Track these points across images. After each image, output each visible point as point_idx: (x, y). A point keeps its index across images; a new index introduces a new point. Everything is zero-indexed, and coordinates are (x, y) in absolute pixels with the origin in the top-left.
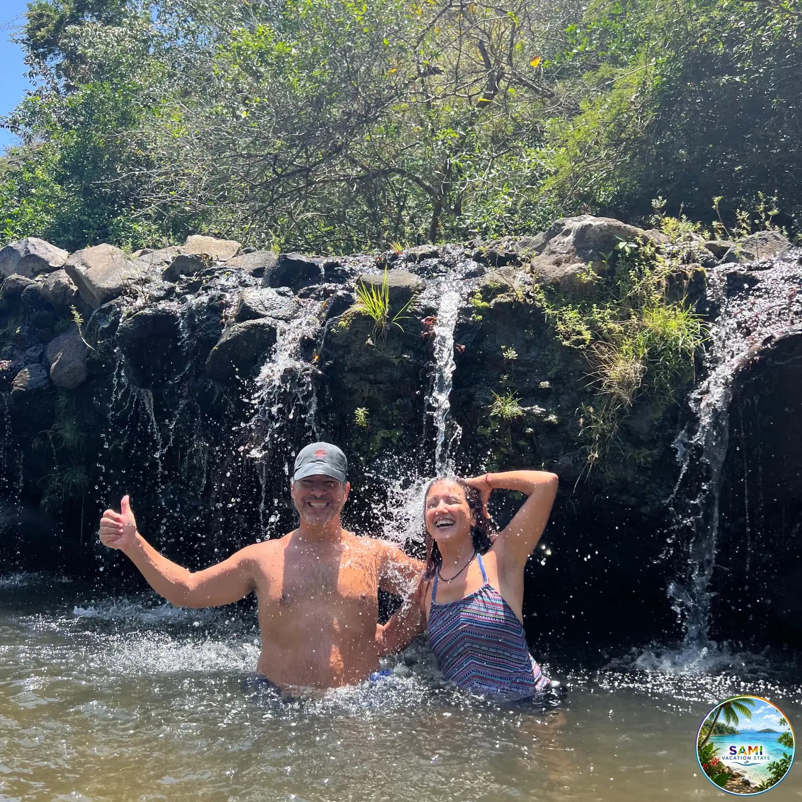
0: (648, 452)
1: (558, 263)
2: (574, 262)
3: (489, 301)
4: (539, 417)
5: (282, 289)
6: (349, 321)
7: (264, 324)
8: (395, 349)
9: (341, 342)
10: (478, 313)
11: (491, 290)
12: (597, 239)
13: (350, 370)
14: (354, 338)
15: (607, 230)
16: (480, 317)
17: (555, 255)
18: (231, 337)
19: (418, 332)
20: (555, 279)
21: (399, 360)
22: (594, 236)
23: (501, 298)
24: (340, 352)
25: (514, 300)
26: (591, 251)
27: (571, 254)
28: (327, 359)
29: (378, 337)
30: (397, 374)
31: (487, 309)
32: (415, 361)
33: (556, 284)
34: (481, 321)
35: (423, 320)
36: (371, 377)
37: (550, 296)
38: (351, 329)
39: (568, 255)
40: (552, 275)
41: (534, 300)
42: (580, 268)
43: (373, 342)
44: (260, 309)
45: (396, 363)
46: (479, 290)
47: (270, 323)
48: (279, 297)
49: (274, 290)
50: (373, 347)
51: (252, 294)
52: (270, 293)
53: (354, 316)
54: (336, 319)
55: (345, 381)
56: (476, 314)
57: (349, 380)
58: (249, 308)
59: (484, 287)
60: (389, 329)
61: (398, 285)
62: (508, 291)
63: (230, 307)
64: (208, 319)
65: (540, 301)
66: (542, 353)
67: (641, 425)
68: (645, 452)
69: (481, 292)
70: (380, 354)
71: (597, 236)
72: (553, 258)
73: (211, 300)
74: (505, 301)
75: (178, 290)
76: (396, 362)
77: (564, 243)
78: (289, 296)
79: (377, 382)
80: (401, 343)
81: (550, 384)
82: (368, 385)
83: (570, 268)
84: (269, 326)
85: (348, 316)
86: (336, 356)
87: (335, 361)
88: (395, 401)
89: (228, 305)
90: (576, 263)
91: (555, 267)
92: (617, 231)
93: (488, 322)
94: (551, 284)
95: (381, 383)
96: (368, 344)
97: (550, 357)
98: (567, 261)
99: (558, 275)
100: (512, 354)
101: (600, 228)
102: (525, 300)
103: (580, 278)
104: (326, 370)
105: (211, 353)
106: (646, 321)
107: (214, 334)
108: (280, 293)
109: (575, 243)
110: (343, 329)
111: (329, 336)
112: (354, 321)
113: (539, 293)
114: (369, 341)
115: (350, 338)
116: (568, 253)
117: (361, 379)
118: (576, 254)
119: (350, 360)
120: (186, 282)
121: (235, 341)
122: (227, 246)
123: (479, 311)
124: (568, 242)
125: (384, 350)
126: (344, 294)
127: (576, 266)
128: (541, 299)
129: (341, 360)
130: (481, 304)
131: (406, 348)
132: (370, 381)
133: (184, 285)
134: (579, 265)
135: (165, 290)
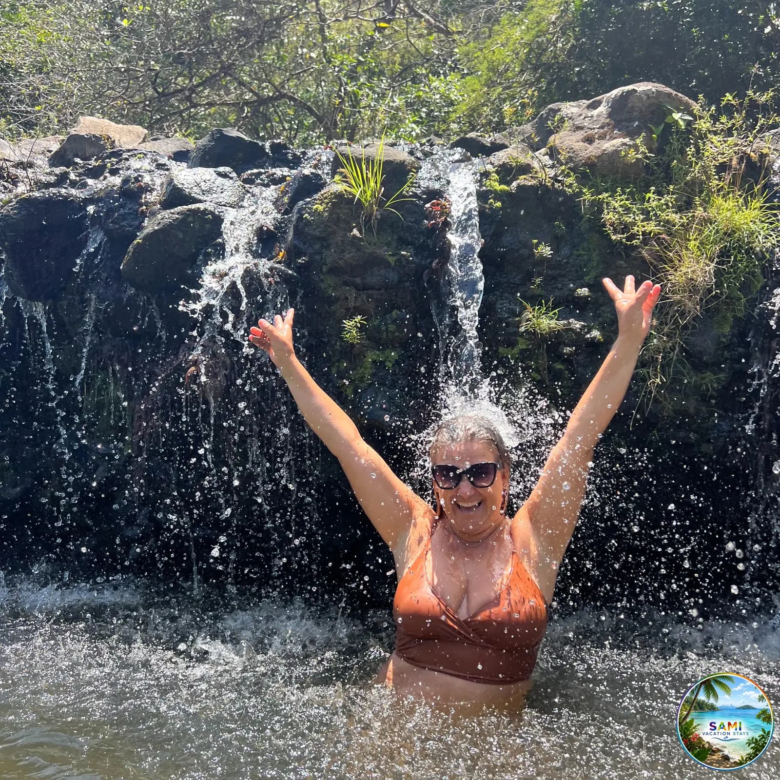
0: (713, 377)
1: (589, 140)
2: (612, 138)
3: (508, 183)
4: (579, 334)
5: (221, 169)
6: (327, 204)
7: (206, 209)
8: (388, 244)
9: (317, 233)
10: (496, 199)
11: (512, 168)
12: (643, 109)
13: (331, 271)
14: (335, 227)
15: (656, 98)
16: (499, 204)
17: (582, 132)
18: (161, 226)
19: (419, 222)
20: (589, 158)
21: (395, 258)
22: (640, 105)
23: (523, 180)
24: (317, 247)
25: (541, 184)
26: (637, 123)
27: (606, 129)
28: (299, 254)
29: (367, 227)
30: (393, 277)
31: (508, 194)
32: (417, 260)
33: (591, 164)
34: (501, 209)
35: (428, 205)
36: (358, 280)
37: (583, 179)
38: (331, 214)
39: (602, 131)
40: (585, 154)
41: (562, 185)
42: (625, 144)
43: (361, 233)
44: (196, 193)
45: (393, 263)
46: (494, 170)
47: (212, 210)
48: (220, 179)
49: (211, 170)
50: (360, 239)
51: (183, 173)
52: (206, 174)
53: (335, 198)
54: (309, 202)
55: (323, 286)
56: (494, 199)
57: (329, 285)
58: (181, 190)
59: (500, 166)
60: (379, 217)
61: (391, 159)
62: (531, 173)
63: (152, 191)
64: (121, 206)
65: (570, 186)
66: (575, 252)
67: (706, 344)
68: (709, 376)
69: (497, 172)
70: (369, 250)
71: (643, 105)
72: (581, 134)
73: (126, 181)
74: (530, 184)
75: (72, 176)
76: (392, 260)
77: (592, 117)
78: (231, 178)
79: (365, 288)
80: (396, 237)
81: (590, 291)
82: (354, 291)
83: (608, 146)
84: (212, 213)
85: (326, 198)
86: (311, 251)
87: (310, 257)
88: (391, 312)
89: (148, 189)
90: (615, 138)
91: (586, 144)
92: (668, 100)
93: (509, 210)
94: (584, 165)
95: (372, 288)
96: (354, 236)
97: (586, 257)
98: (602, 137)
99: (593, 154)
100: (546, 251)
101: (647, 95)
102: (553, 184)
103: (626, 156)
104: (299, 269)
105: (131, 248)
106: (712, 212)
107: (131, 226)
108: (220, 174)
109: (610, 115)
110: (320, 214)
111: (301, 225)
112: (334, 204)
113: (568, 175)
114: (355, 232)
115: (329, 227)
116: (602, 127)
117: (346, 284)
118: (614, 127)
119: (330, 256)
120: (83, 167)
121: (166, 231)
122: (130, 131)
123: (498, 196)
124: (598, 116)
125: (375, 244)
126: (312, 173)
127: (618, 142)
128: (571, 184)
129: (317, 257)
130: (499, 187)
131: (403, 243)
132: (357, 288)
133: (81, 171)
134: (622, 140)
135: (56, 175)
